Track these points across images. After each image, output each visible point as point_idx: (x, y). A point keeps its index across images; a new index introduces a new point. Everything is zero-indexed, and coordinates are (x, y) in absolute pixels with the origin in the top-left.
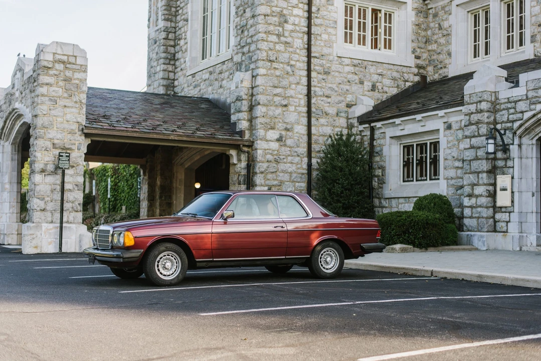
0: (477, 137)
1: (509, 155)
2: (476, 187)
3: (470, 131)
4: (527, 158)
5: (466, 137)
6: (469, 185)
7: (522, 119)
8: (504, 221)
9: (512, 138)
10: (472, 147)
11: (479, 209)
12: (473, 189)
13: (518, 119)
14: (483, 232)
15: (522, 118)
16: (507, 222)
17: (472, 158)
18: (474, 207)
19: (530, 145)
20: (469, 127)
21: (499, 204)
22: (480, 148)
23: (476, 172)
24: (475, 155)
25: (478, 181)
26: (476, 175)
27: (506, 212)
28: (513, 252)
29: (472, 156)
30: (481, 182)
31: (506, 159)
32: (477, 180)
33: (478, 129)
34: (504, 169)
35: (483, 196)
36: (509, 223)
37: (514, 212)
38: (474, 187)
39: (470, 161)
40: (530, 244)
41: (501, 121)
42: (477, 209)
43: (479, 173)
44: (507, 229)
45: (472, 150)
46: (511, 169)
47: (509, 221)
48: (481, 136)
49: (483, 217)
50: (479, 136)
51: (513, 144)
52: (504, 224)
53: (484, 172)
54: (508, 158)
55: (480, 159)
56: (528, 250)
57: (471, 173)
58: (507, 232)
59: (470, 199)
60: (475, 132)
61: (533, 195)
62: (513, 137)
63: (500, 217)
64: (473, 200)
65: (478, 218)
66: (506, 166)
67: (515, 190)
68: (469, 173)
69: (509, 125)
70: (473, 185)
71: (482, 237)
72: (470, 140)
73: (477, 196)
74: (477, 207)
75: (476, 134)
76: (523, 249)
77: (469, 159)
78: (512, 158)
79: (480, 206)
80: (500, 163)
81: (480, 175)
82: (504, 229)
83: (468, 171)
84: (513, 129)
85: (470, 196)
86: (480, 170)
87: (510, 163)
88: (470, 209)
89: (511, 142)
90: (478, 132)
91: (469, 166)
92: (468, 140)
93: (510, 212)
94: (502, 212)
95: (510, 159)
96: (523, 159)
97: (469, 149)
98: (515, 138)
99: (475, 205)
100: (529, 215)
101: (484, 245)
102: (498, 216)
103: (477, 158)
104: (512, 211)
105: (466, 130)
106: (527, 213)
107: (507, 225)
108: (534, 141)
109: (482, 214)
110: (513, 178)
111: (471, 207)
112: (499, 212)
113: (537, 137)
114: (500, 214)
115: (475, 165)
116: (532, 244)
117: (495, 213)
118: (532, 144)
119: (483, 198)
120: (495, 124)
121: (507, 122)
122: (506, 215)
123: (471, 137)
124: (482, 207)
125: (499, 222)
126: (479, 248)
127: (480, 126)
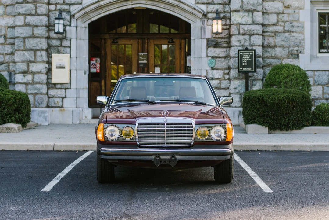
0: (33, 15)
1: (66, 35)
2: (32, 64)
3: (24, 9)
4: (80, 39)
5: (19, 14)
6: (23, 62)
7: (81, 4)
8: (59, 97)
9: (69, 20)
10: (26, 25)
11: (38, 86)
12: (28, 66)
13: (76, 3)
14: (42, 107)
15: (81, 2)
16: (63, 98)
17: (27, 36)
18: (30, 84)
19: (82, 27)
20: (23, 5)
21: (54, 81)
22: (37, 26)
23: (32, 50)
24: (31, 33)
25: (35, 58)
26: (33, 52)
27: (61, 89)
28: (74, 125)
29: (27, 33)
30: (39, 59)
31: (61, 39)
32: (33, 57)
33: (36, 8)
34: (59, 48)
35: (42, 73)
36: (65, 100)
37: (70, 88)
38: (30, 64)
39: (24, 38)
40: (85, 117)
41: (56, 2)
42: (35, 86)
43: (35, 51)
44: (63, 104)
45: (28, 28)
46: (68, 49)
47: (65, 97)
48: (39, 15)
49: (41, 94)
50: (37, 14)
51: (70, 25)
52: (59, 100)
53: (43, 50)
54: (64, 39)
55: (37, 37)
56: (88, 122)
57: (27, 50)
58: (62, 107)
59: (24, 76)
60: (33, 10)
61: (85, 73)
62: (71, 19)
63: (55, 93)
64: (29, 78)
65: (36, 94)
66: (61, 46)
67: (73, 68)
68: (23, 50)
69: (66, 7)
70: (29, 62)
71: (43, 112)
72: (25, 18)
73: (33, 73)
74: (33, 83)
75: (33, 12)
76: (82, 122)
77: (23, 36)
78: (68, 38)
79: (39, 83)
80: (55, 43)
81: (38, 53)
82: (60, 104)
83: (22, 48)
84: (70, 12)
85: (25, 73)
86: (37, 48)
87: (65, 43)
88: (24, 85)
89: (68, 23)
90: (36, 11)
91: (22, 44)
92: (22, 18)
93: (66, 89)
94: (57, 89)
95: (67, 40)
96: (78, 40)
97: (22, 26)
98: (72, 20)
99: (30, 82)
100: (82, 91)
101: (46, 120)
102: (52, 92)
103: (33, 36)
104: (69, 87)
105: (19, 7)
106: (80, 89)
107: (63, 101)
108: (86, 25)
109: (41, 91)
110: (70, 57)
111: (26, 84)
112: (52, 88)
113: (90, 21)
114: (54, 90)
115: (31, 43)
116: (86, 117)
117: (48, 89)
118: (84, 27)
119: (42, 75)
120: (48, 4)
121: (62, 4)
122: (61, 91)
123: (25, 15)
124: (41, 84)
125: (52, 97)
126: (39, 123)
127: (38, 5)
